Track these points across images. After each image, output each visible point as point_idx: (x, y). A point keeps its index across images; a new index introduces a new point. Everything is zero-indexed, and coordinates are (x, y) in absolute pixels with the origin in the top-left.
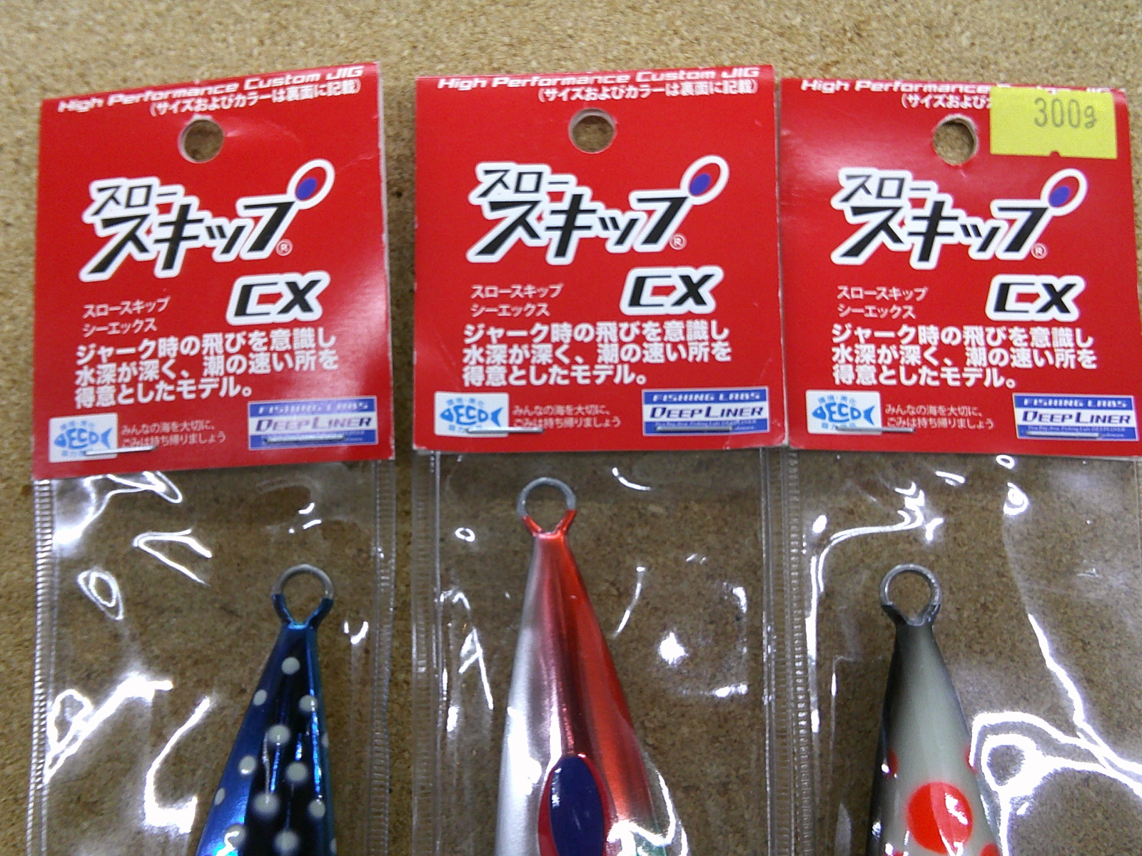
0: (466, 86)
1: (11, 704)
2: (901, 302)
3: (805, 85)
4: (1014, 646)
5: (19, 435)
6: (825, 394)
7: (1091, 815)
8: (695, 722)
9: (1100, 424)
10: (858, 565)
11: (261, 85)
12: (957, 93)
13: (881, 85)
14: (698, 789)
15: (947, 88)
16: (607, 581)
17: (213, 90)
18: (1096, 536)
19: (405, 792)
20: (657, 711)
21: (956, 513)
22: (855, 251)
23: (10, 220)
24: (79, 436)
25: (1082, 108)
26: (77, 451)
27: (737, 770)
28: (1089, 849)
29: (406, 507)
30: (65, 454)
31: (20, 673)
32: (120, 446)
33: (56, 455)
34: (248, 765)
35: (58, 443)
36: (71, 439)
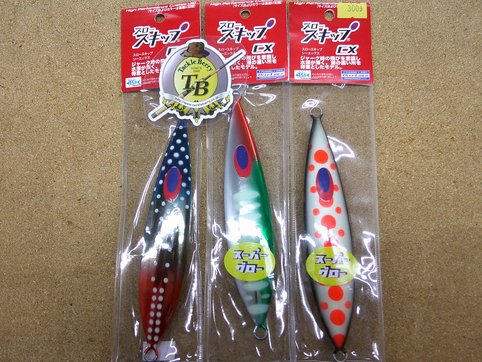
0: (216, 5)
1: (117, 141)
2: (316, 51)
3: (295, 3)
5: (118, 83)
6: (299, 71)
8: (269, 144)
9: (361, 77)
11: (173, 6)
12: (329, 4)
13: (312, 3)
14: (270, 158)
15: (327, 3)
17: (162, 7)
18: (361, 102)
20: (261, 142)
22: (306, 40)
23: (114, 36)
25: (359, 7)
26: (132, 85)
27: (279, 154)
30: (129, 86)
31: (119, 134)
32: (142, 83)
33: (127, 86)
34: (172, 148)
35: (127, 83)
36: (131, 83)
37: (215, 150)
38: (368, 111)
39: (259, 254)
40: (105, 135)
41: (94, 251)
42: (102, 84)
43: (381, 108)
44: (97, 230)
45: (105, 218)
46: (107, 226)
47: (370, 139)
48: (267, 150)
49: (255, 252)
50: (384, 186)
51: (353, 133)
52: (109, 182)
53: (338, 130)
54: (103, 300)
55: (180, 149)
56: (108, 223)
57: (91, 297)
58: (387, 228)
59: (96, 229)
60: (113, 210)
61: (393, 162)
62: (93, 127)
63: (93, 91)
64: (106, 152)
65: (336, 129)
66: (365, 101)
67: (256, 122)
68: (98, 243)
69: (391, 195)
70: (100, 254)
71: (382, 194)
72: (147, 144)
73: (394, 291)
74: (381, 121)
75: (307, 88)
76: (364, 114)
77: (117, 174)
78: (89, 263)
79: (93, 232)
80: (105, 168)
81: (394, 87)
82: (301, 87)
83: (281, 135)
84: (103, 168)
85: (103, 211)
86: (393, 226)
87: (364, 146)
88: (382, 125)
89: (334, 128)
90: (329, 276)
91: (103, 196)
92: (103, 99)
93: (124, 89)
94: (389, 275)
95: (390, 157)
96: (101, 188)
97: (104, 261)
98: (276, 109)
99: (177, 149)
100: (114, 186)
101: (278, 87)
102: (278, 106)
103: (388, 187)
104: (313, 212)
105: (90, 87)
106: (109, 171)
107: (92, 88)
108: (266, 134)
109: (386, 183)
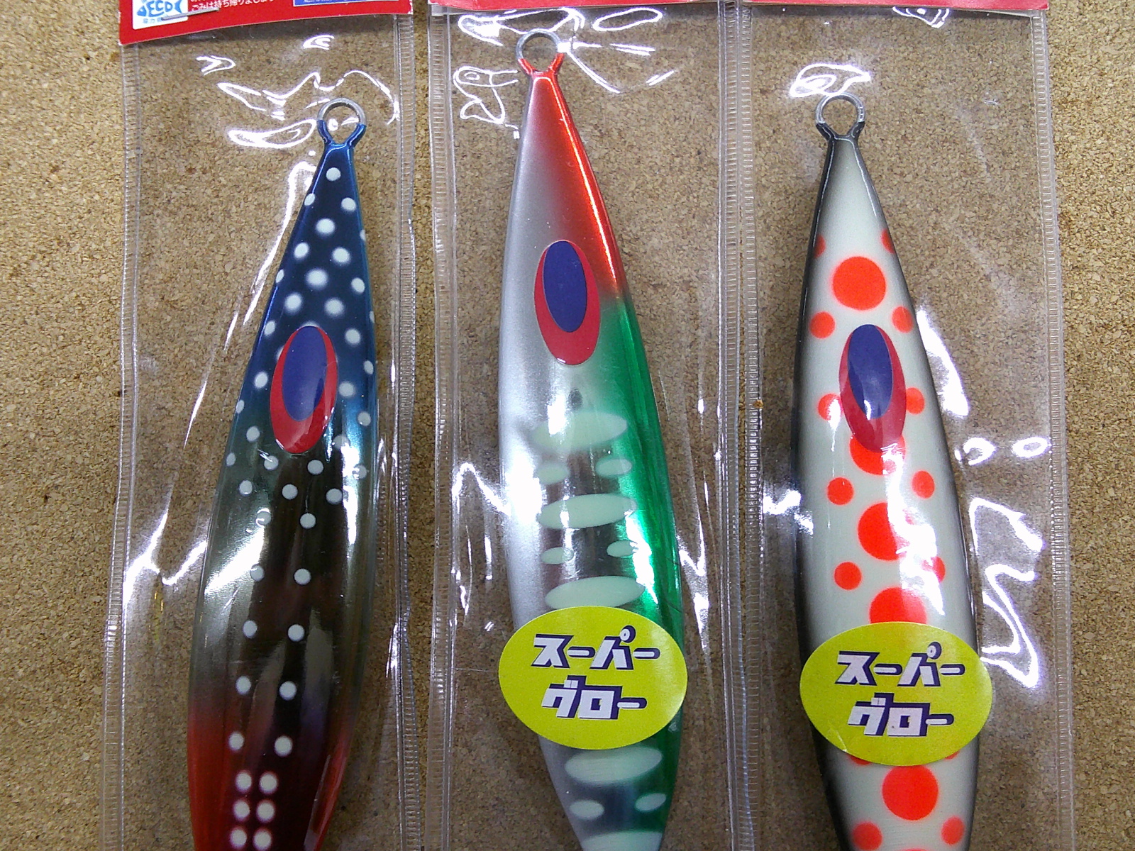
1: (105, 226)
4: (928, 168)
5: (108, 13)
7: (993, 304)
8: (663, 235)
10: (799, 107)
14: (665, 286)
16: (591, 124)
18: (999, 79)
19: (428, 291)
20: (632, 227)
21: (882, 63)
24: (157, 6)
26: (155, 18)
27: (697, 271)
28: (991, 330)
29: (424, 66)
30: (146, 22)
31: (112, 201)
32: (190, 9)
33: (138, 23)
34: (302, 250)
35: (140, 13)
36: (151, 9)
37: (466, 257)
38: (1027, 109)
39: (627, 650)
40: (61, 203)
41: (29, 626)
42: (53, 16)
43: (1072, 102)
44: (37, 552)
45: (64, 508)
46: (72, 538)
47: (1034, 215)
48: (657, 258)
49: (613, 642)
50: (1083, 390)
51: (974, 193)
52: (78, 377)
53: (919, 182)
54: (67, 801)
55: (329, 255)
56: (77, 529)
57: (26, 790)
58: (1091, 543)
59: (34, 548)
60: (92, 478)
61: (1114, 299)
62: (18, 174)
63: (19, 45)
64: (64, 265)
65: (909, 178)
66: (1016, 74)
67: (613, 153)
68: (43, 601)
69: (1108, 422)
70: (51, 638)
71: (1076, 419)
72: (211, 238)
73: (1110, 770)
74: (1074, 147)
75: (802, 25)
76: (1011, 121)
77: (106, 347)
78: (13, 672)
79: (24, 559)
80: (63, 326)
81: (1116, 26)
82: (779, 21)
83: (706, 203)
84: (55, 324)
85: (57, 482)
86: (1113, 534)
87: (1011, 242)
88: (1076, 162)
89: (902, 174)
90: (889, 730)
91: (57, 430)
92: (55, 71)
93: (128, 34)
94: (1093, 713)
95: (1107, 281)
96: (47, 399)
97: (65, 666)
98: (687, 104)
99: (320, 257)
100: (94, 391)
101: (696, 19)
102: (695, 93)
103: (1098, 394)
104: (826, 491)
105: (10, 28)
106: (78, 338)
107: (17, 34)
108: (651, 197)
109: (1091, 376)
